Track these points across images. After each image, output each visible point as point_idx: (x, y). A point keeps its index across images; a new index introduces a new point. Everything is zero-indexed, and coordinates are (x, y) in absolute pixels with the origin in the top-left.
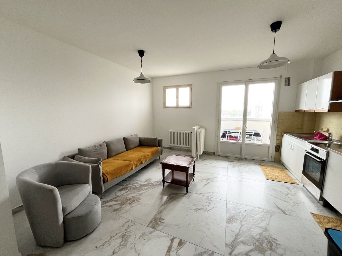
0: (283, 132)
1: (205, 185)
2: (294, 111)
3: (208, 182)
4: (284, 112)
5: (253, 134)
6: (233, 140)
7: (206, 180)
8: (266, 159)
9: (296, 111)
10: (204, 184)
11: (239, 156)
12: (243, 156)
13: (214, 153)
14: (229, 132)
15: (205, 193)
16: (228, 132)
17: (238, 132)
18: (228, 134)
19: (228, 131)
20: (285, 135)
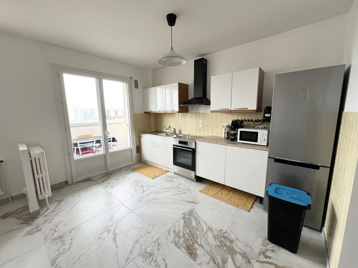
0: (140, 133)
1: (114, 240)
2: (144, 113)
3: (112, 232)
4: (138, 114)
5: (111, 139)
6: (88, 153)
7: (106, 233)
8: (131, 163)
9: (145, 112)
10: (112, 240)
11: (105, 171)
12: (110, 169)
13: (66, 183)
14: (80, 143)
15: (130, 253)
16: (78, 144)
17: (94, 141)
18: (79, 146)
19: (78, 142)
20: (143, 135)
